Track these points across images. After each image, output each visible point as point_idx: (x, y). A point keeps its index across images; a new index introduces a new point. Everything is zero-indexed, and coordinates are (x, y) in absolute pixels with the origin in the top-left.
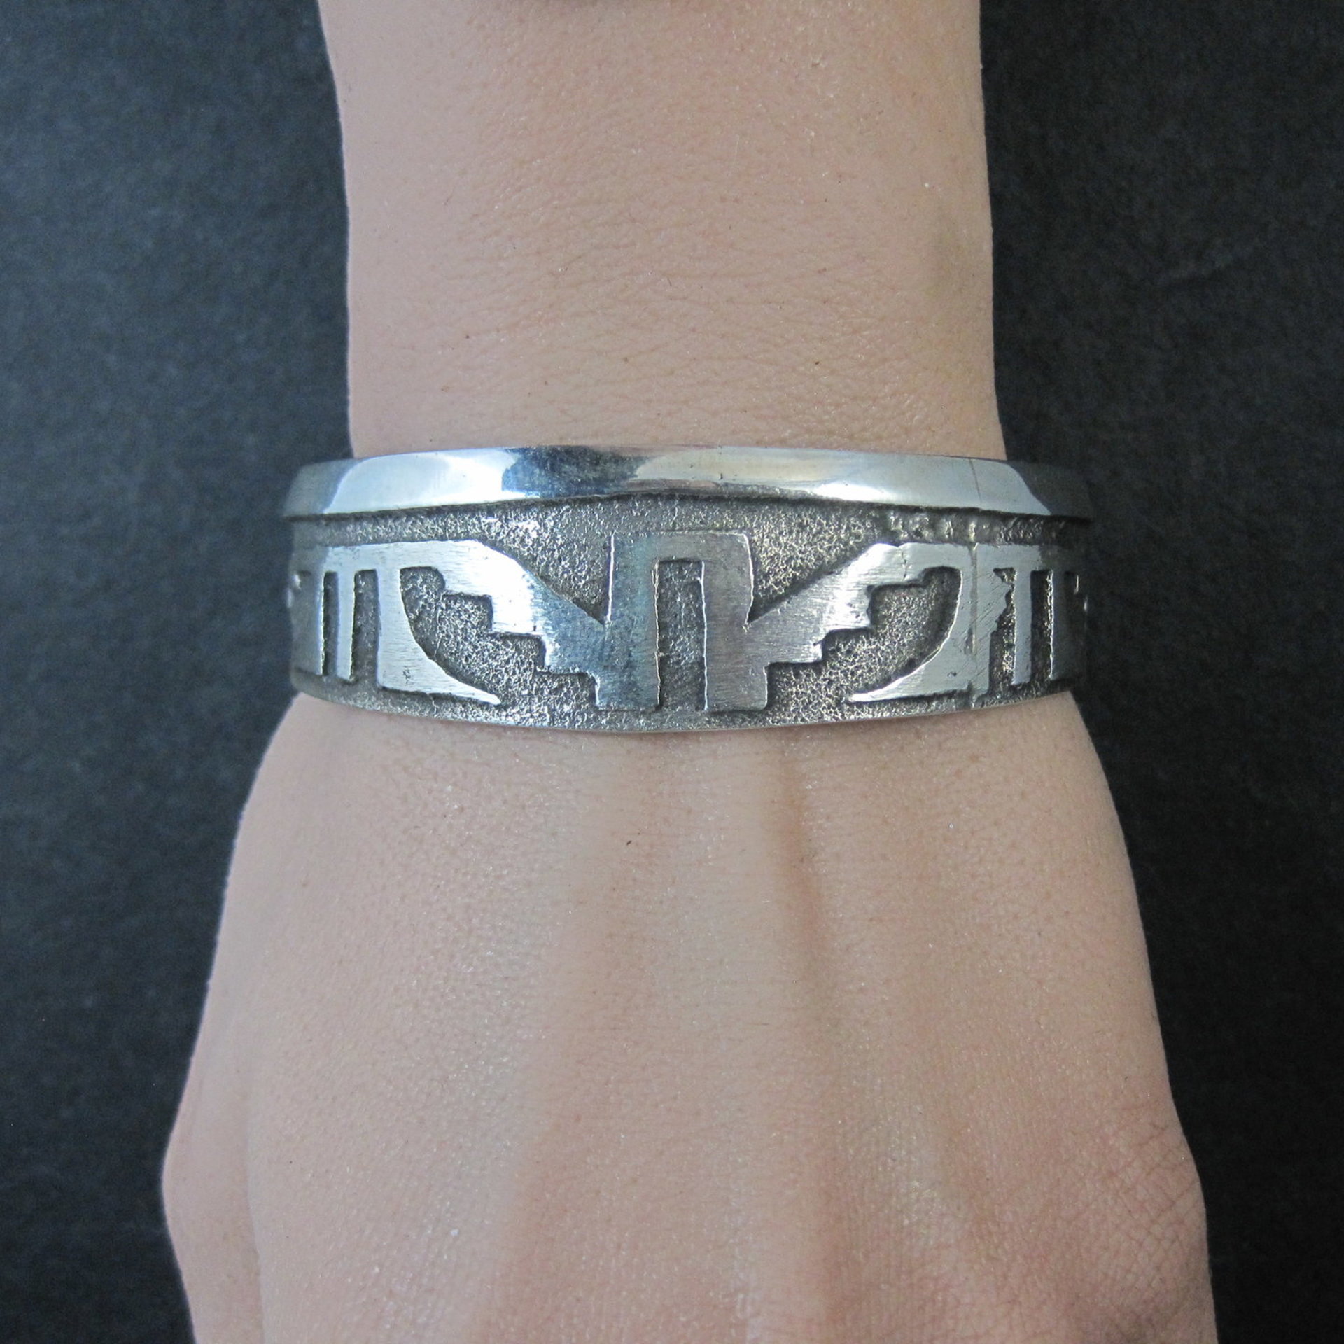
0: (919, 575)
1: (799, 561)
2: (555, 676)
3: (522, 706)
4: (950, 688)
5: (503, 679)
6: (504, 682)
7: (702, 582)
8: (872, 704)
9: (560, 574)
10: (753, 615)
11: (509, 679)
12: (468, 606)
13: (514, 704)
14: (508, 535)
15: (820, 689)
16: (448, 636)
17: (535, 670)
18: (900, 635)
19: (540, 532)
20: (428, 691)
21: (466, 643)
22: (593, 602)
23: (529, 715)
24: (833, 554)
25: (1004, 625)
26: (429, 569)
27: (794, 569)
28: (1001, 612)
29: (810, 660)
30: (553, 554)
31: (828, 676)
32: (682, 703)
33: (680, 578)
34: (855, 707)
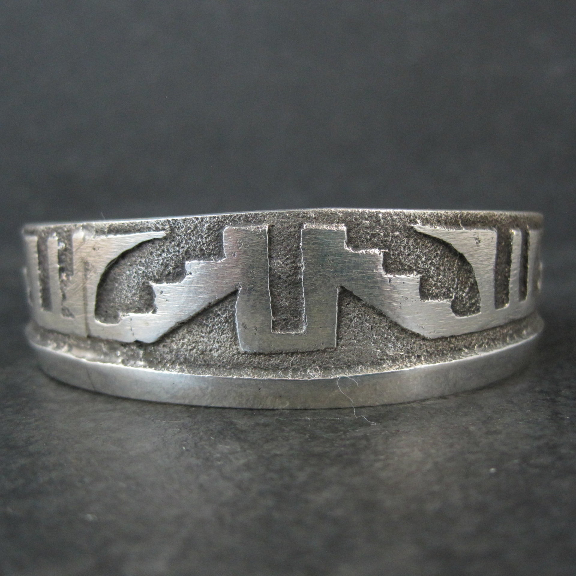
0: (121, 318)
1: (204, 331)
3: (399, 224)
5: (412, 242)
7: (272, 317)
8: (149, 229)
9: (372, 319)
10: (234, 293)
12: (436, 291)
13: (404, 224)
14: (408, 343)
15: (186, 241)
16: (450, 270)
17: (390, 250)
18: (132, 277)
19: (386, 347)
20: (463, 229)
21: (437, 265)
22: (348, 301)
24: (181, 335)
26: (461, 314)
27: (207, 326)
29: (193, 261)
30: (377, 332)
31: (181, 251)
32: (284, 230)
33: (287, 319)
34: (161, 227)
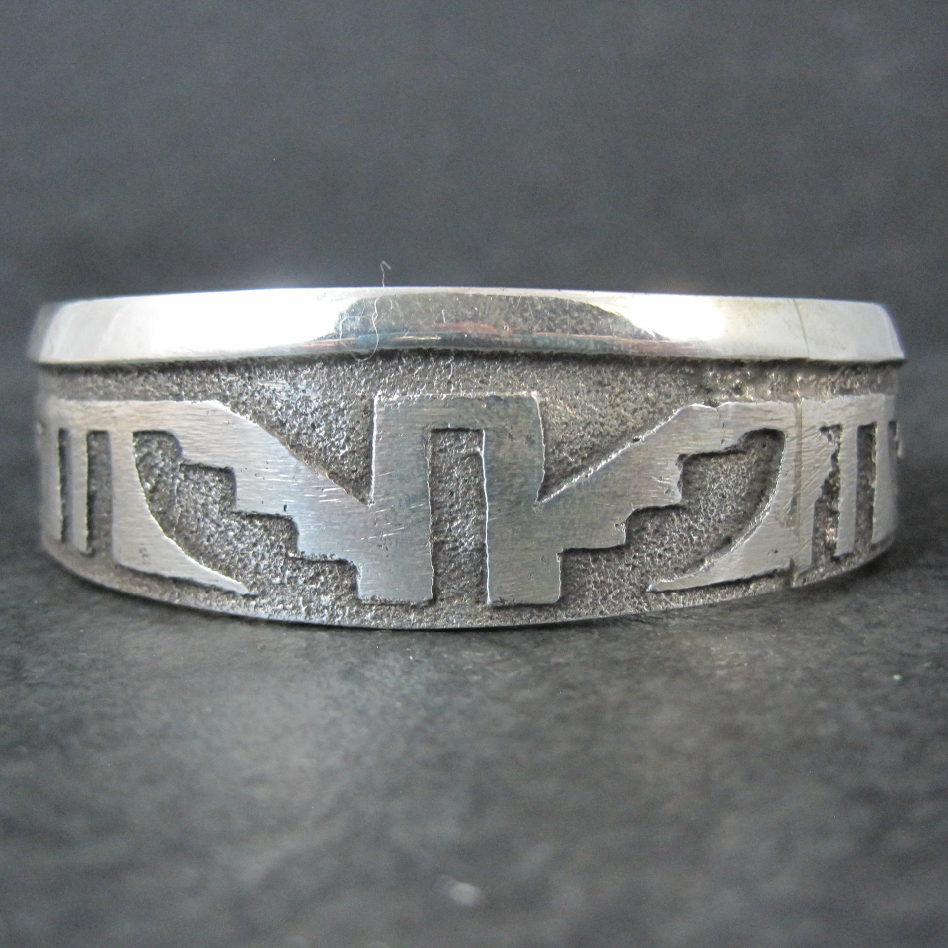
0: (739, 440)
1: (599, 426)
2: (311, 563)
3: (274, 596)
4: (769, 568)
5: (250, 564)
6: (251, 568)
7: (482, 454)
8: (682, 592)
9: (314, 443)
10: (544, 493)
11: (257, 565)
12: (209, 477)
13: (264, 594)
14: (252, 396)
15: (622, 577)
16: (187, 511)
17: (287, 556)
18: (715, 510)
19: (290, 394)
20: (167, 574)
21: (207, 520)
22: (353, 476)
23: (281, 607)
24: (639, 418)
25: (830, 490)
26: (163, 433)
27: (593, 436)
28: (826, 475)
29: (612, 544)
30: (305, 420)
31: (631, 559)
32: (460, 596)
33: (456, 448)
34: (663, 596)
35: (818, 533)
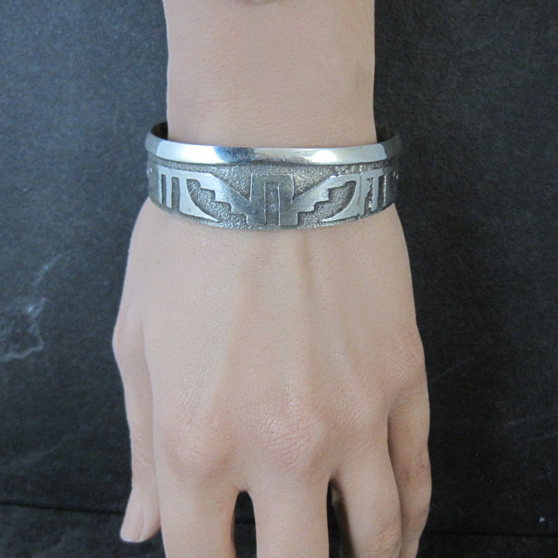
0: (344, 184)
1: (307, 182)
2: (234, 215)
3: (225, 222)
4: (352, 216)
6: (219, 215)
7: (278, 189)
8: (328, 222)
9: (236, 185)
10: (293, 199)
11: (220, 215)
12: (208, 192)
13: (222, 222)
14: (220, 173)
15: (313, 218)
16: (201, 200)
17: (228, 212)
18: (337, 202)
19: (230, 173)
20: (196, 216)
21: (207, 203)
22: (246, 193)
23: (226, 225)
24: (318, 179)
25: (370, 194)
26: (195, 180)
27: (306, 184)
28: (368, 191)
29: (310, 211)
30: (233, 179)
31: (315, 214)
32: (272, 223)
33: (272, 188)
34: (323, 223)
35: (366, 205)
